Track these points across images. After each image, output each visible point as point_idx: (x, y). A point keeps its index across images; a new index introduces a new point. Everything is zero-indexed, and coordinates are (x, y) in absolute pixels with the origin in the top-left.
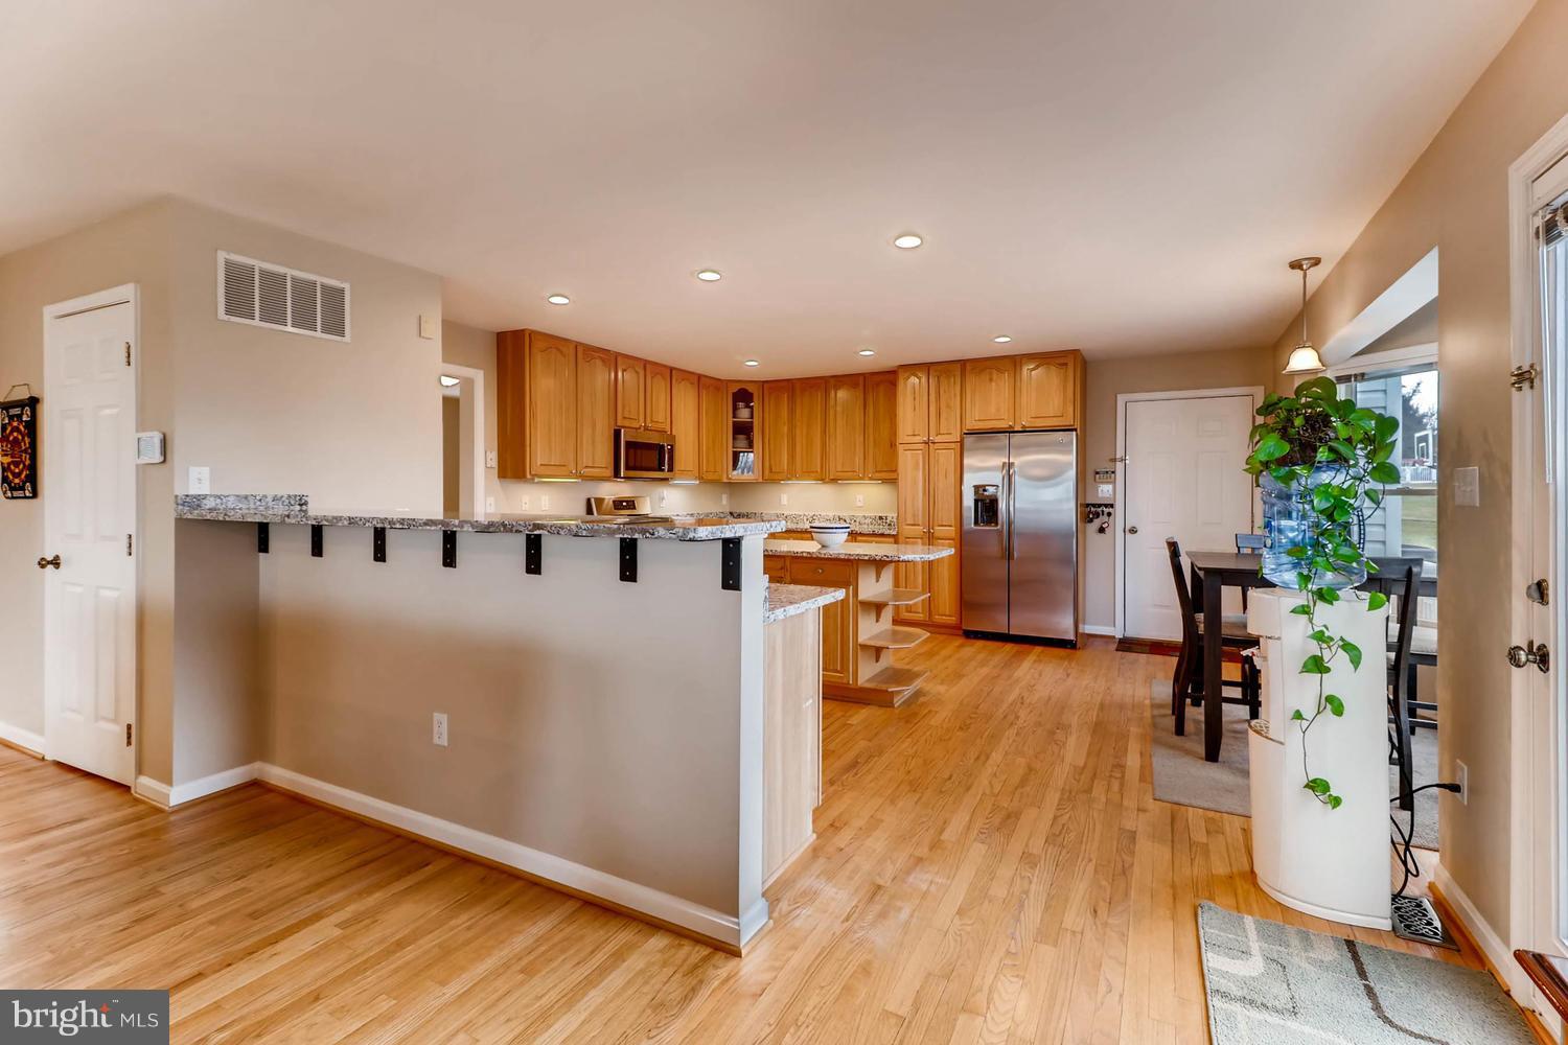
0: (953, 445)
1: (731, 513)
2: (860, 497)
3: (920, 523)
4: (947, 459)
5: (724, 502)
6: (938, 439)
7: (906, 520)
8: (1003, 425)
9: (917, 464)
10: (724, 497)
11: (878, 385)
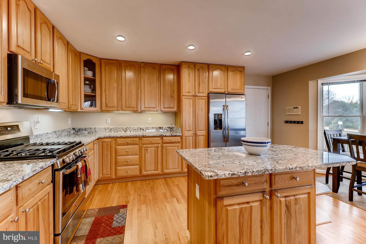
0: (205, 98)
1: (74, 129)
2: (150, 119)
3: (192, 130)
4: (202, 103)
5: (69, 122)
6: (200, 95)
7: (185, 129)
8: (222, 91)
9: (190, 104)
10: (69, 119)
11: (165, 70)
